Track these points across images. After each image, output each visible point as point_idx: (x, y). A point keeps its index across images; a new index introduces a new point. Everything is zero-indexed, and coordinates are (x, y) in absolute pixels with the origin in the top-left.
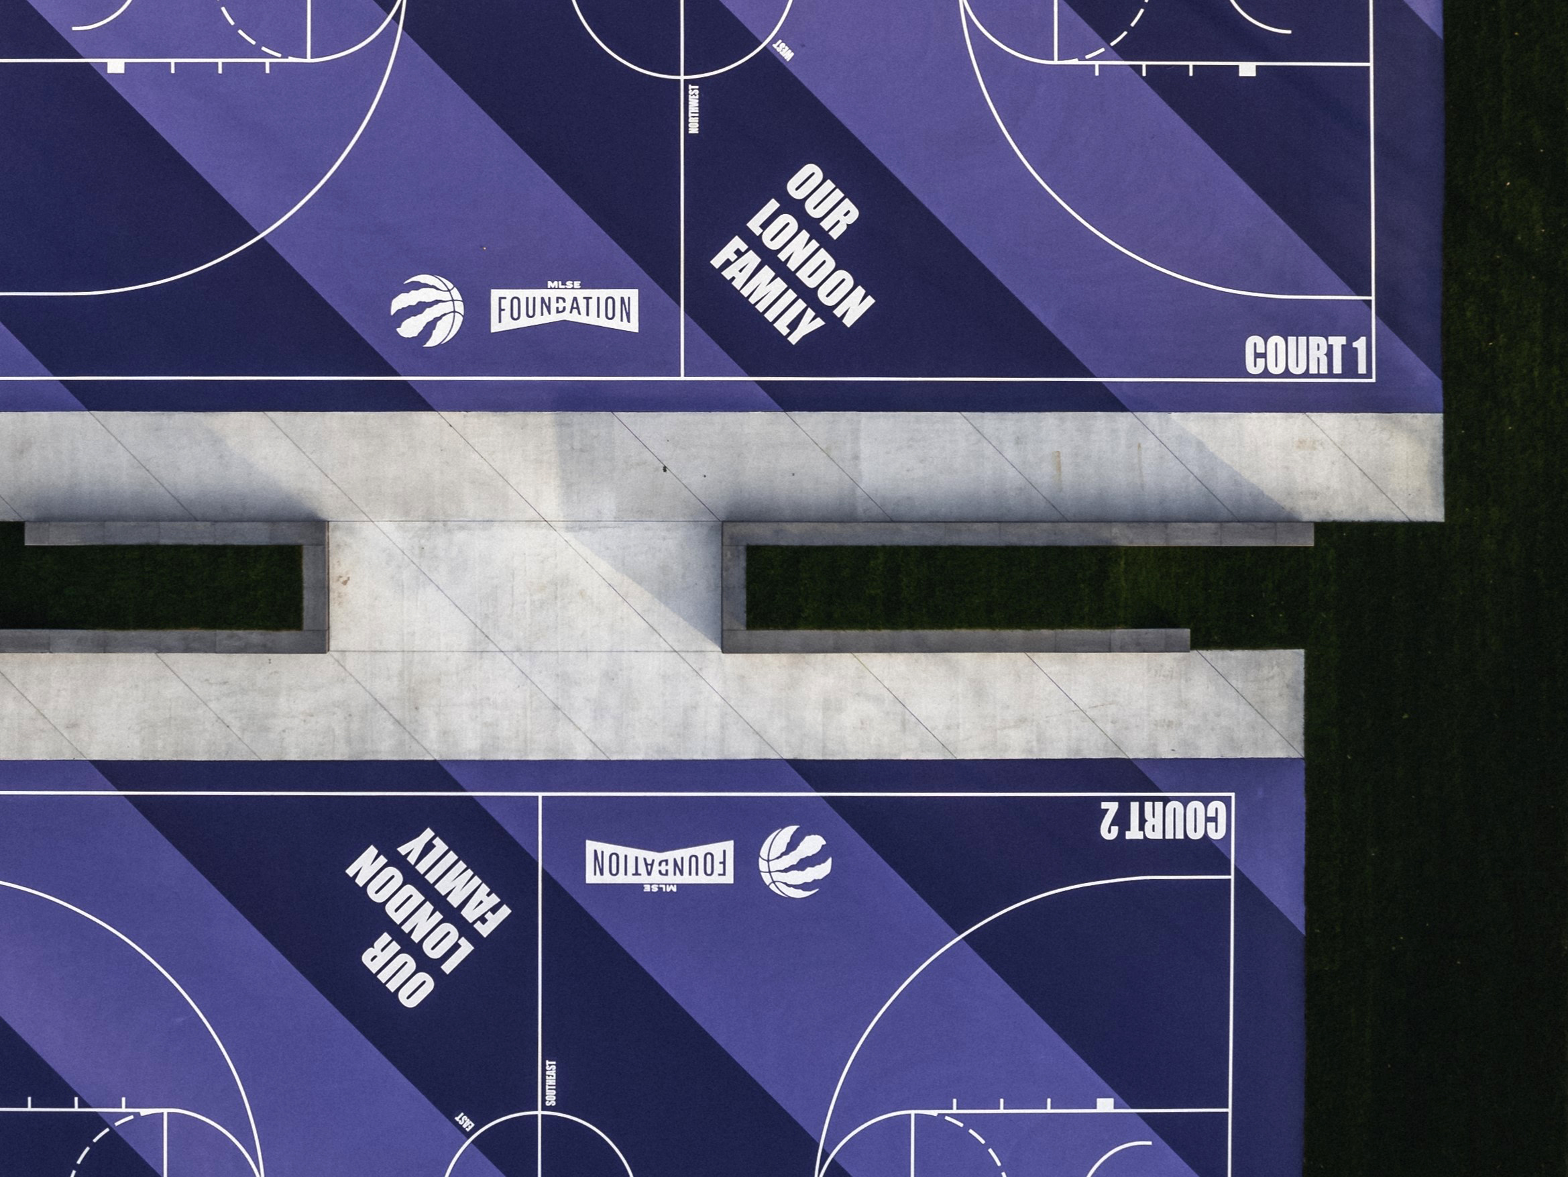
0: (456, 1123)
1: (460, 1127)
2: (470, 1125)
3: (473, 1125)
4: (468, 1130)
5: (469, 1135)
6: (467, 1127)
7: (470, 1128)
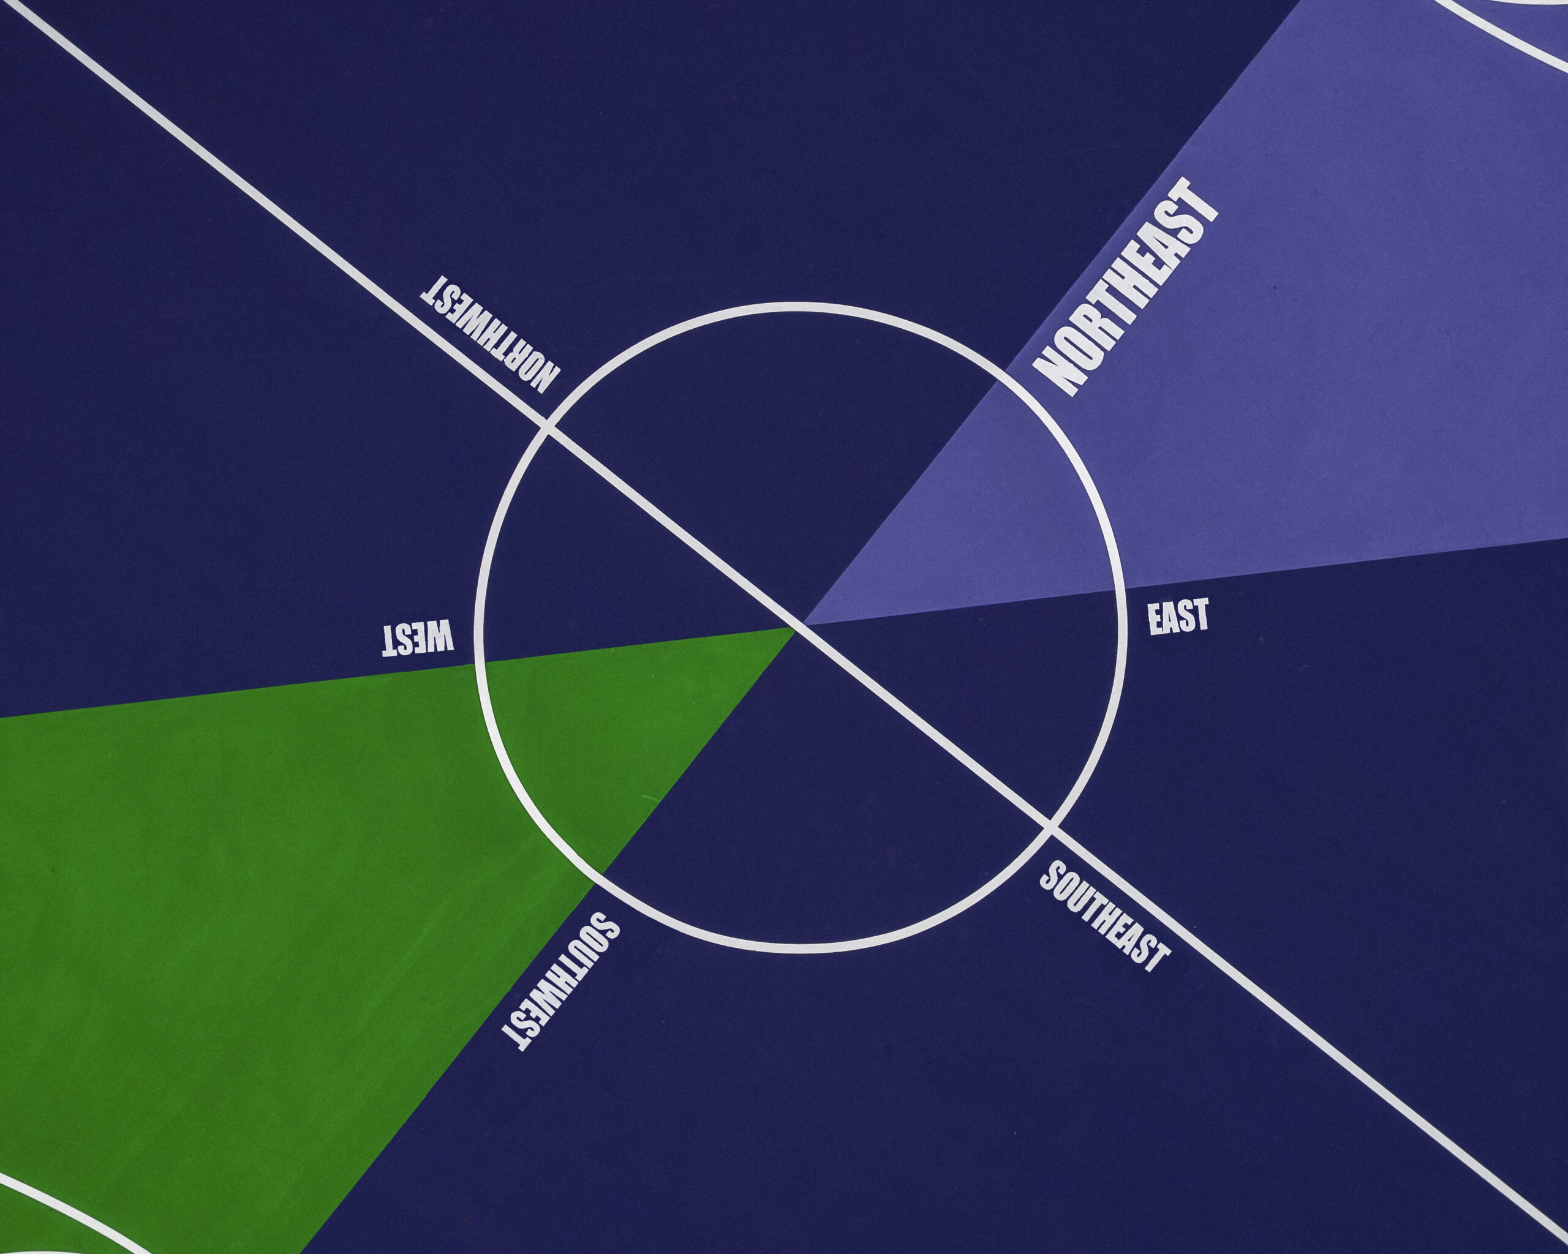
0: (1190, 591)
1: (1175, 593)
2: (1160, 624)
3: (1155, 631)
4: (1152, 608)
5: (1138, 600)
6: (1159, 612)
7: (1153, 618)
